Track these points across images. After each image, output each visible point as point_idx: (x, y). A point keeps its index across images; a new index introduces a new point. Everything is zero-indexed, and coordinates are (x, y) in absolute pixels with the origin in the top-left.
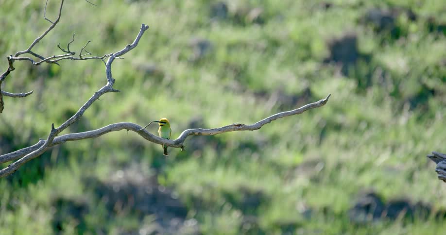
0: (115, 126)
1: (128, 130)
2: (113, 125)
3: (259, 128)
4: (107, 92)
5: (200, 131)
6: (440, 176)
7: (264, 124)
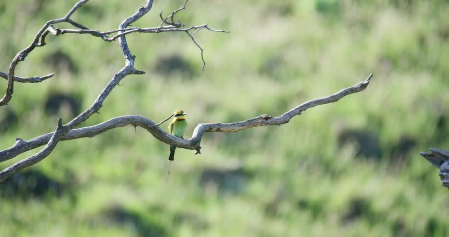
0: (119, 121)
1: (135, 126)
2: (117, 119)
3: (288, 122)
4: (130, 74)
5: (219, 127)
6: (445, 181)
7: (293, 116)
